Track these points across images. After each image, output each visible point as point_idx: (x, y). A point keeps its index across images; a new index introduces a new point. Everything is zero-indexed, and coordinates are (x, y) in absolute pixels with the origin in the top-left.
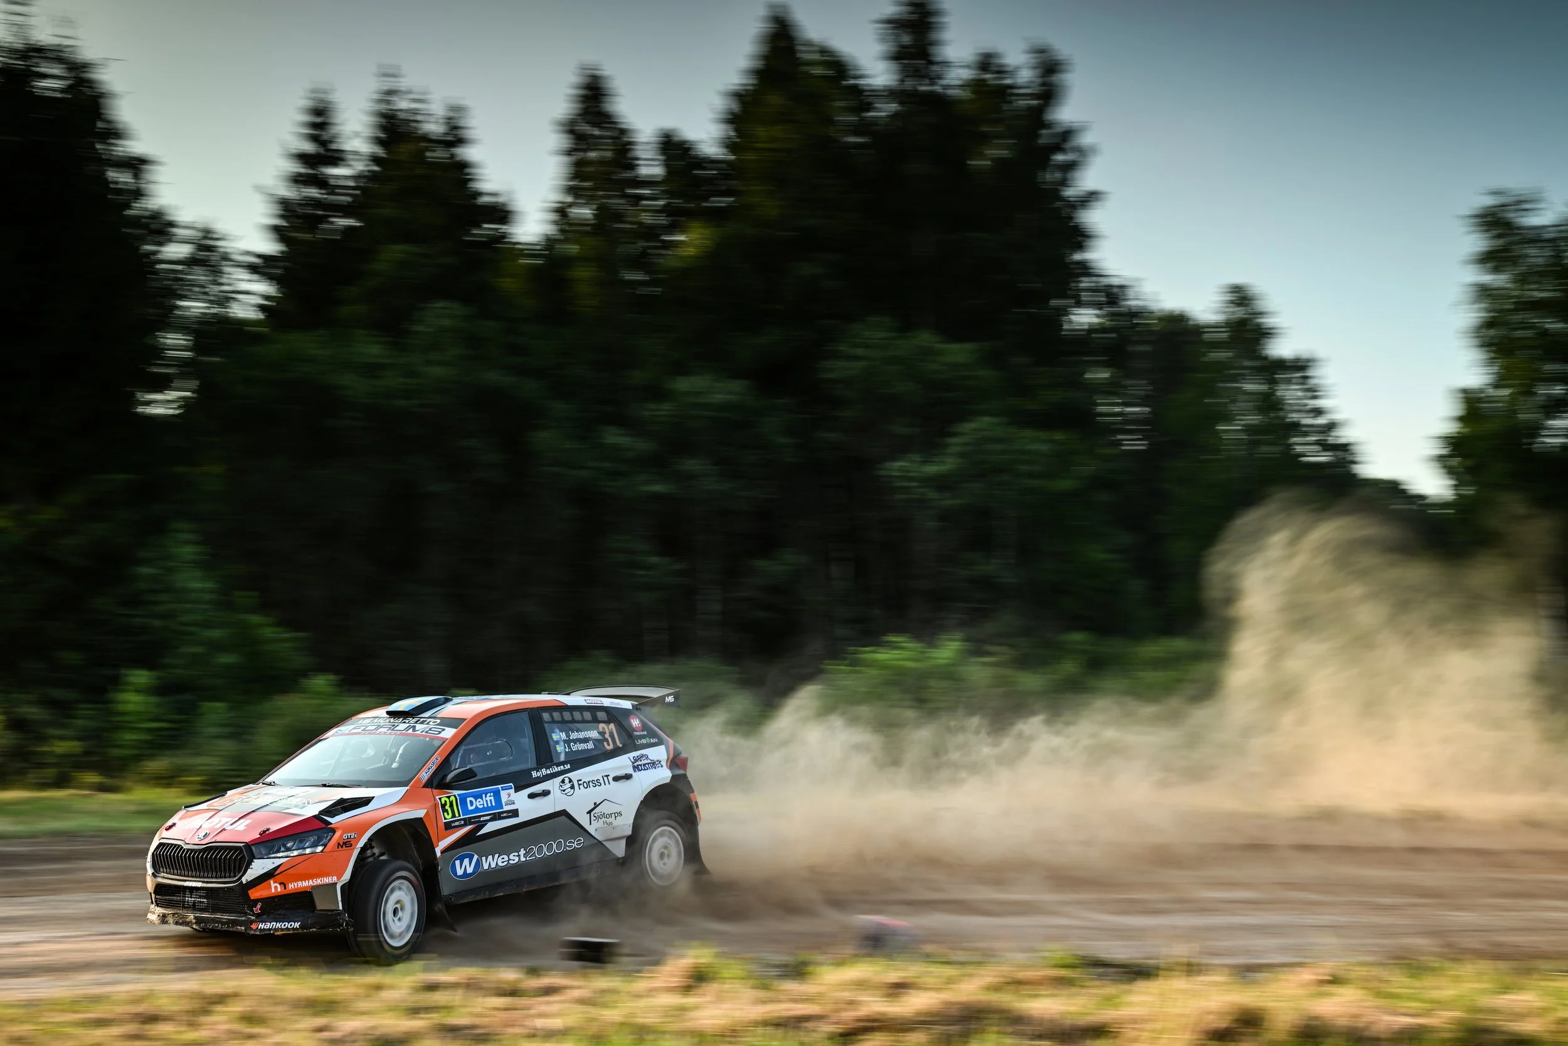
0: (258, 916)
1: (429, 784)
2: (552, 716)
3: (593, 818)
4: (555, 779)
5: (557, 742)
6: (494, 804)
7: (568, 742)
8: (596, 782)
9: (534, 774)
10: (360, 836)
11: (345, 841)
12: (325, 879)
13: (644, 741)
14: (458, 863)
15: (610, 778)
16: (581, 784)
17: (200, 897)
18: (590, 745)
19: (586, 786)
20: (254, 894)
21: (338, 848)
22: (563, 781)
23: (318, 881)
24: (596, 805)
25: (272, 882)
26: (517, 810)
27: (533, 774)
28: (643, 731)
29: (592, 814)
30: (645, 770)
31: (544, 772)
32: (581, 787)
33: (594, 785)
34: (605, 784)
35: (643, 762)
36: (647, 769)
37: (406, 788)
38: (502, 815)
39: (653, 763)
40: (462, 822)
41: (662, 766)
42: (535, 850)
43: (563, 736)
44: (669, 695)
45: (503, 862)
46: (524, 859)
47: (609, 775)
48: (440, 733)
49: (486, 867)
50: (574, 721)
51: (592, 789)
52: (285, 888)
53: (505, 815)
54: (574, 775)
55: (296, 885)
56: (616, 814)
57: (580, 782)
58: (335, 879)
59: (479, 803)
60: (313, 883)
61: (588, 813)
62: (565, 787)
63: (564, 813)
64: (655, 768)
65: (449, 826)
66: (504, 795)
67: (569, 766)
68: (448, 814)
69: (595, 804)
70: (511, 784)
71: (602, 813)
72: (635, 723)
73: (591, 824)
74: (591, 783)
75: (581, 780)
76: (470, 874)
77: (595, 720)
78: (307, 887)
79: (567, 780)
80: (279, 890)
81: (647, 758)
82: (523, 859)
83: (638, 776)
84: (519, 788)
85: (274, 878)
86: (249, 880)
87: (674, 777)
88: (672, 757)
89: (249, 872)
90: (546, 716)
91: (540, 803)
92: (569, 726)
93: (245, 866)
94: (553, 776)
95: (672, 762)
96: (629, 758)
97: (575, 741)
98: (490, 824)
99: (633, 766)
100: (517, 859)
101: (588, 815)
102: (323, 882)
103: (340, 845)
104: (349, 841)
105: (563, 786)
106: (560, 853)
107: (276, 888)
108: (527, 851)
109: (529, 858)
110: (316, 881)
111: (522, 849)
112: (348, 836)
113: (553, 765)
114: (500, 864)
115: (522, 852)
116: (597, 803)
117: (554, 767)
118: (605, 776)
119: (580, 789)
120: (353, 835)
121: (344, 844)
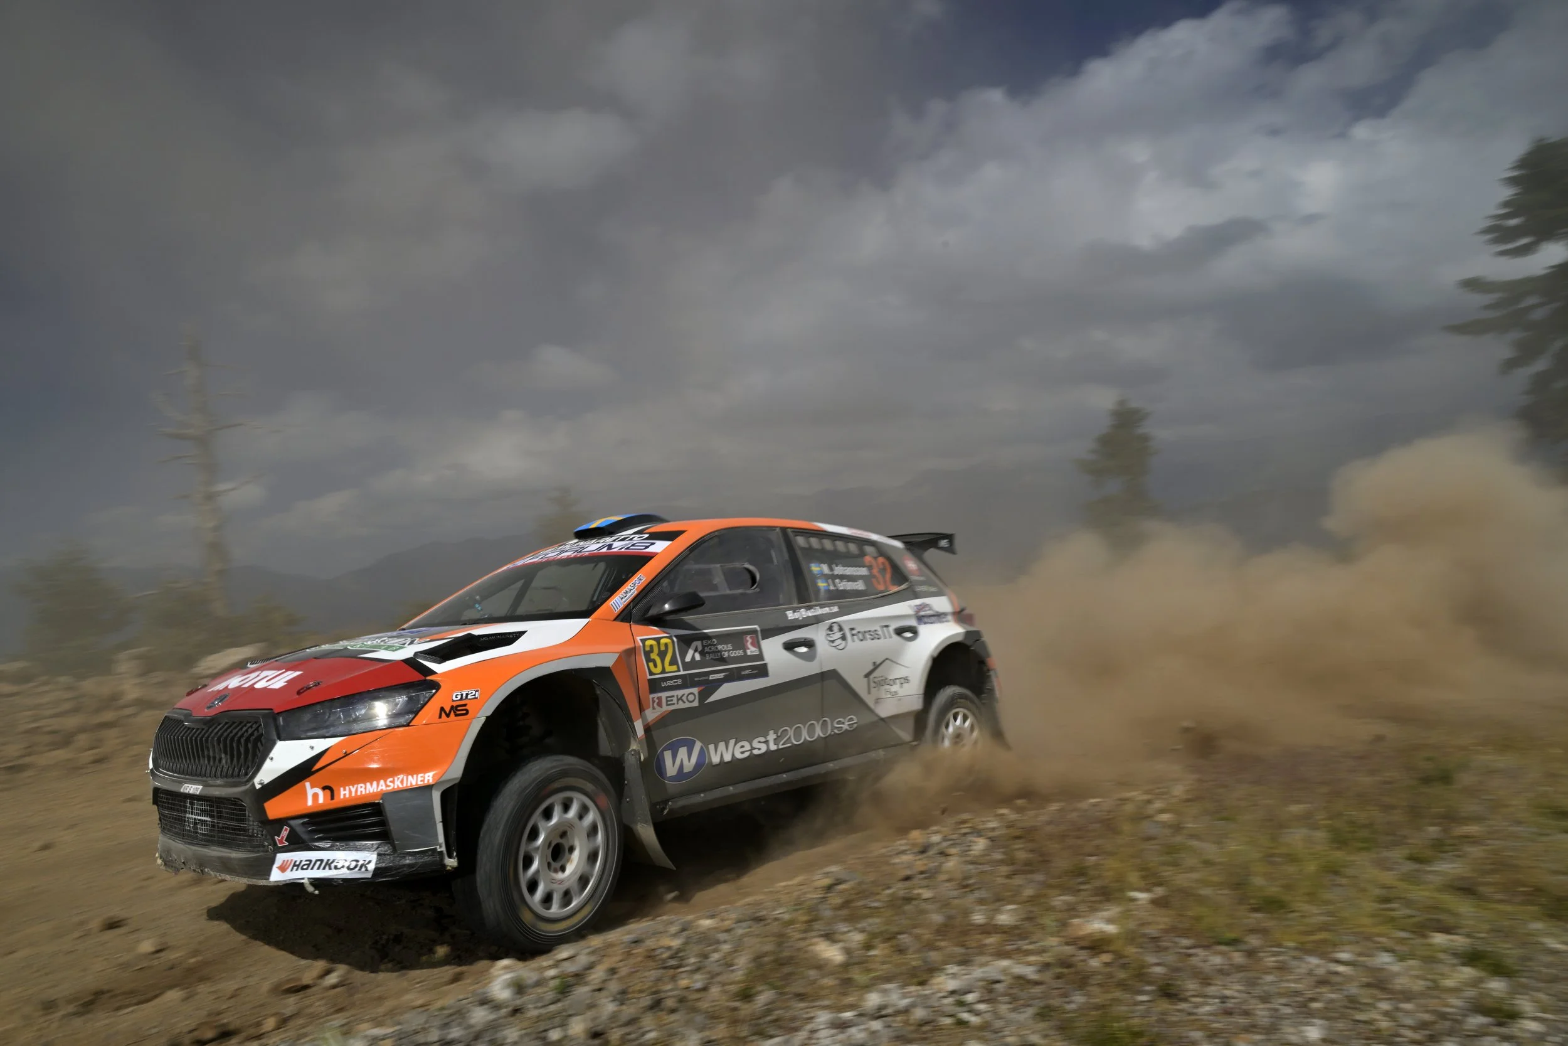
1: (625, 616)
2: (808, 542)
3: (872, 685)
4: (819, 625)
5: (817, 577)
7: (832, 578)
8: (873, 634)
9: (791, 615)
10: (485, 698)
11: (455, 704)
12: (410, 777)
13: (924, 588)
14: (668, 754)
15: (891, 630)
16: (855, 635)
17: (203, 812)
18: (860, 586)
19: (861, 638)
20: (275, 808)
21: (440, 717)
22: (830, 628)
23: (398, 783)
24: (876, 666)
25: (308, 784)
26: (765, 665)
27: (789, 615)
28: (921, 576)
29: (872, 677)
30: (931, 623)
31: (803, 614)
32: (855, 637)
33: (872, 637)
34: (885, 638)
35: (927, 613)
37: (585, 621)
38: (743, 673)
39: (938, 616)
40: (680, 682)
41: (950, 620)
42: (791, 732)
43: (825, 568)
45: (742, 753)
47: (888, 626)
48: (646, 547)
50: (837, 552)
51: (869, 643)
52: (332, 798)
53: (747, 672)
55: (353, 790)
56: (902, 680)
57: (854, 632)
58: (429, 778)
59: (708, 652)
60: (387, 786)
61: (865, 676)
62: (834, 637)
63: (835, 674)
64: (942, 623)
65: (655, 686)
66: (747, 642)
67: (836, 609)
69: (874, 663)
70: (757, 626)
71: (884, 678)
72: (910, 565)
73: (869, 692)
74: (868, 636)
75: (854, 629)
76: (690, 774)
77: (862, 555)
78: (374, 795)
79: (836, 628)
80: (321, 800)
81: (930, 609)
82: (773, 747)
83: (923, 629)
84: (768, 633)
85: (312, 777)
86: (266, 781)
87: (968, 634)
88: (958, 610)
89: (268, 764)
90: (801, 541)
91: (800, 655)
92: (832, 558)
93: (259, 753)
94: (817, 620)
95: (960, 616)
96: (910, 606)
97: (841, 577)
98: (725, 685)
99: (917, 617)
100: (764, 748)
101: (866, 679)
102: (407, 784)
103: (443, 714)
104: (465, 705)
105: (831, 635)
106: (827, 737)
107: (315, 796)
108: (779, 734)
109: (783, 745)
110: (393, 782)
111: (771, 732)
112: (462, 695)
113: (816, 606)
114: (739, 756)
115: (772, 736)
116: (878, 663)
117: (817, 608)
118: (885, 627)
119: (853, 641)
120: (472, 693)
121: (453, 709)
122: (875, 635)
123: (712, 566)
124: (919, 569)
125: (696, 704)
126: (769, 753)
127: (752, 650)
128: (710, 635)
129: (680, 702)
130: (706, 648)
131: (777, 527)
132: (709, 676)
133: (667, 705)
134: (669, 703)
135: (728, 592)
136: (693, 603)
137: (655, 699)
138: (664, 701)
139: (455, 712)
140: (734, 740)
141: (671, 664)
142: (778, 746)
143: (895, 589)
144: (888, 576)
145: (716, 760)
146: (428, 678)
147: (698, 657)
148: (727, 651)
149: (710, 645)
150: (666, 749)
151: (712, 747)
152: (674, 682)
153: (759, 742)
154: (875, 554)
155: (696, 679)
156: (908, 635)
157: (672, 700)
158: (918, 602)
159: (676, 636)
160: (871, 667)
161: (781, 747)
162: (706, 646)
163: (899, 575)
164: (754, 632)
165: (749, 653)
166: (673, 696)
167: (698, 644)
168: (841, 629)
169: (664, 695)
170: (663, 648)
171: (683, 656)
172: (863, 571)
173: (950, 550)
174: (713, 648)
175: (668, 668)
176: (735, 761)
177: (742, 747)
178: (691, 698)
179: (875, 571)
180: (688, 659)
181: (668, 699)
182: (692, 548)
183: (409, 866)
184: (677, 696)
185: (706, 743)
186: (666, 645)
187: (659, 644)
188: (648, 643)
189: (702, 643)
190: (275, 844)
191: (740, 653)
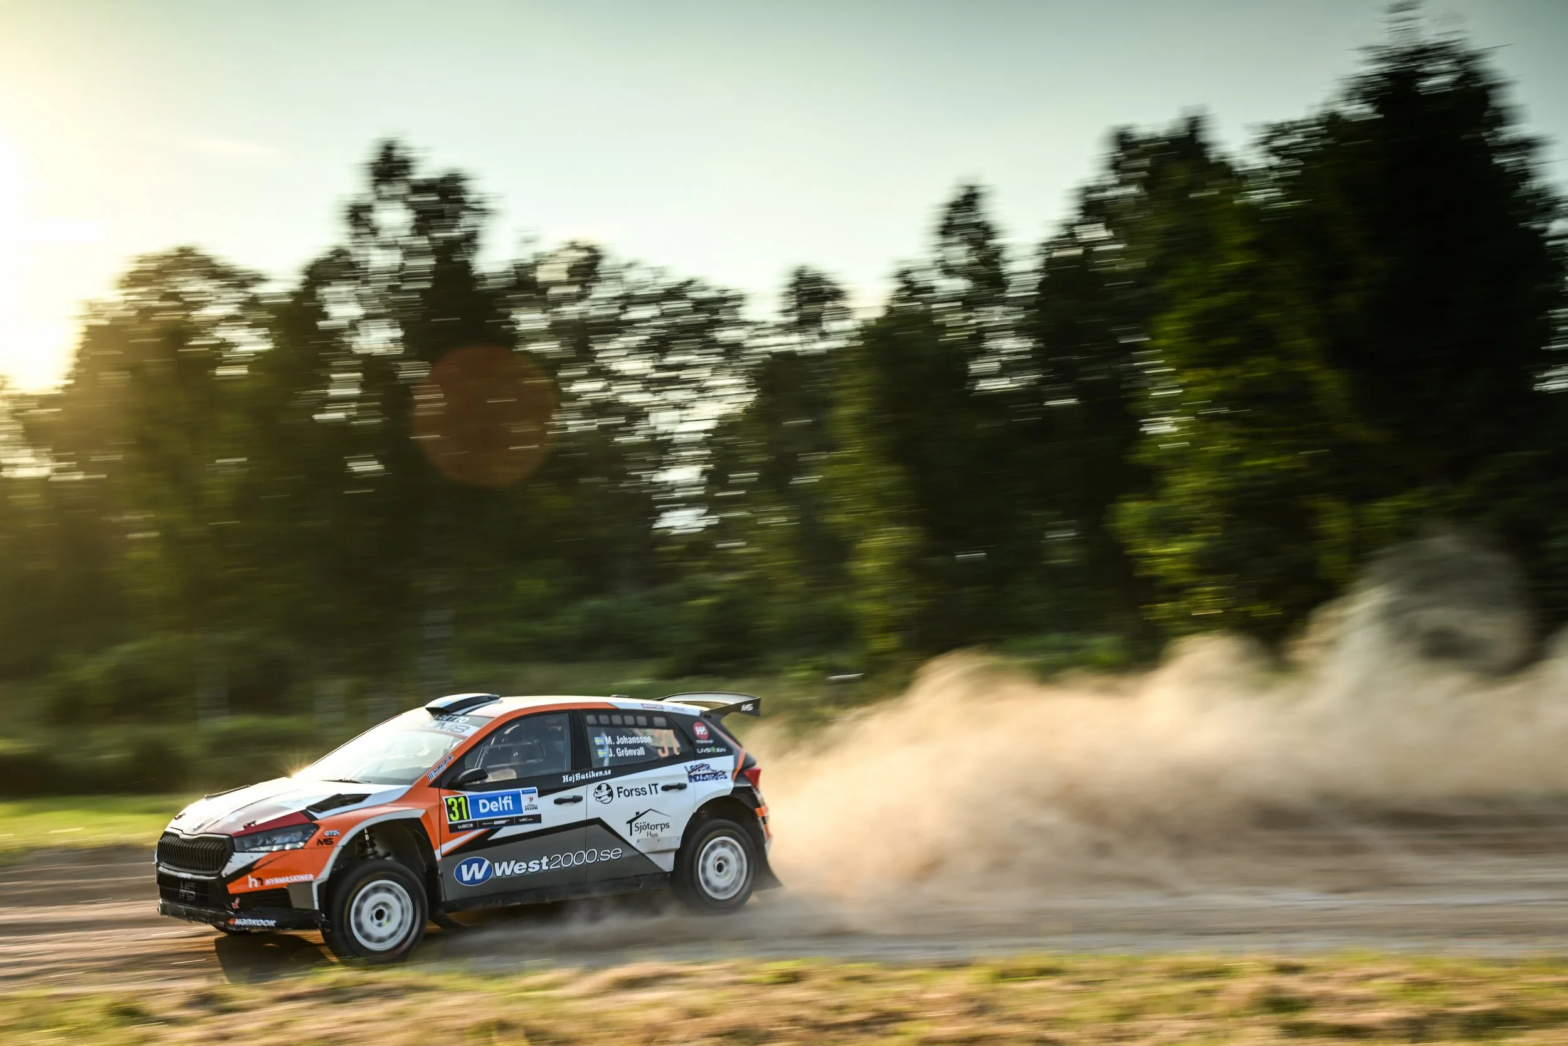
0: (236, 911)
1: (436, 784)
2: (597, 719)
3: (634, 828)
4: (589, 785)
5: (602, 747)
6: (511, 808)
7: (613, 747)
8: (640, 791)
9: (565, 779)
10: (343, 834)
11: (326, 838)
13: (708, 750)
14: (464, 868)
15: (659, 787)
16: (621, 792)
17: (191, 889)
18: (641, 752)
19: (627, 794)
20: (233, 888)
21: (318, 845)
22: (599, 788)
23: (294, 879)
24: (638, 815)
26: (540, 816)
28: (708, 739)
29: (633, 824)
30: (703, 780)
31: (578, 777)
32: (622, 795)
33: (638, 794)
34: (651, 793)
35: (702, 772)
36: (707, 780)
37: (410, 787)
38: (520, 820)
39: (716, 774)
40: (471, 825)
41: (726, 778)
42: (561, 858)
43: (609, 740)
44: (746, 703)
45: (520, 870)
46: (547, 868)
47: (657, 784)
49: (499, 873)
50: (624, 725)
51: (634, 797)
52: (262, 884)
53: (524, 820)
54: (614, 782)
55: (273, 881)
56: (663, 826)
57: (620, 790)
58: (310, 877)
59: (494, 806)
60: (289, 880)
61: (627, 823)
62: (600, 794)
63: (598, 821)
64: (717, 779)
65: (454, 829)
66: (525, 800)
67: (609, 772)
68: (455, 816)
69: (637, 813)
70: (536, 788)
71: (646, 824)
72: (700, 730)
73: (631, 834)
74: (633, 791)
75: (622, 788)
76: (479, 881)
77: (651, 725)
78: (283, 884)
79: (604, 787)
80: (256, 885)
81: (708, 768)
82: (545, 867)
83: (693, 786)
84: (544, 792)
85: (252, 873)
86: (228, 874)
87: (737, 789)
88: (741, 767)
89: (229, 865)
90: (590, 719)
91: (568, 809)
92: (618, 730)
93: (225, 858)
94: (589, 782)
95: (739, 773)
96: (685, 767)
97: (622, 747)
98: (505, 828)
99: (689, 776)
100: (537, 867)
101: (629, 824)
102: (299, 880)
103: (320, 843)
104: (331, 839)
105: (598, 793)
106: (592, 863)
107: (253, 883)
108: (551, 860)
109: (553, 866)
110: (292, 878)
111: (544, 858)
112: (329, 833)
114: (517, 871)
115: (545, 861)
116: (640, 813)
117: (592, 772)
118: (652, 785)
119: (619, 797)
120: (336, 832)
121: (325, 840)
122: (641, 792)
124: (710, 732)
126: (539, 872)
139: (326, 843)
140: (514, 862)
142: (549, 867)
146: (314, 822)
150: (463, 864)
151: (497, 865)
153: (534, 864)
155: (483, 824)
156: (678, 790)
160: (635, 816)
161: (552, 868)
168: (609, 788)
172: (648, 739)
176: (514, 874)
177: (521, 866)
190: (232, 907)
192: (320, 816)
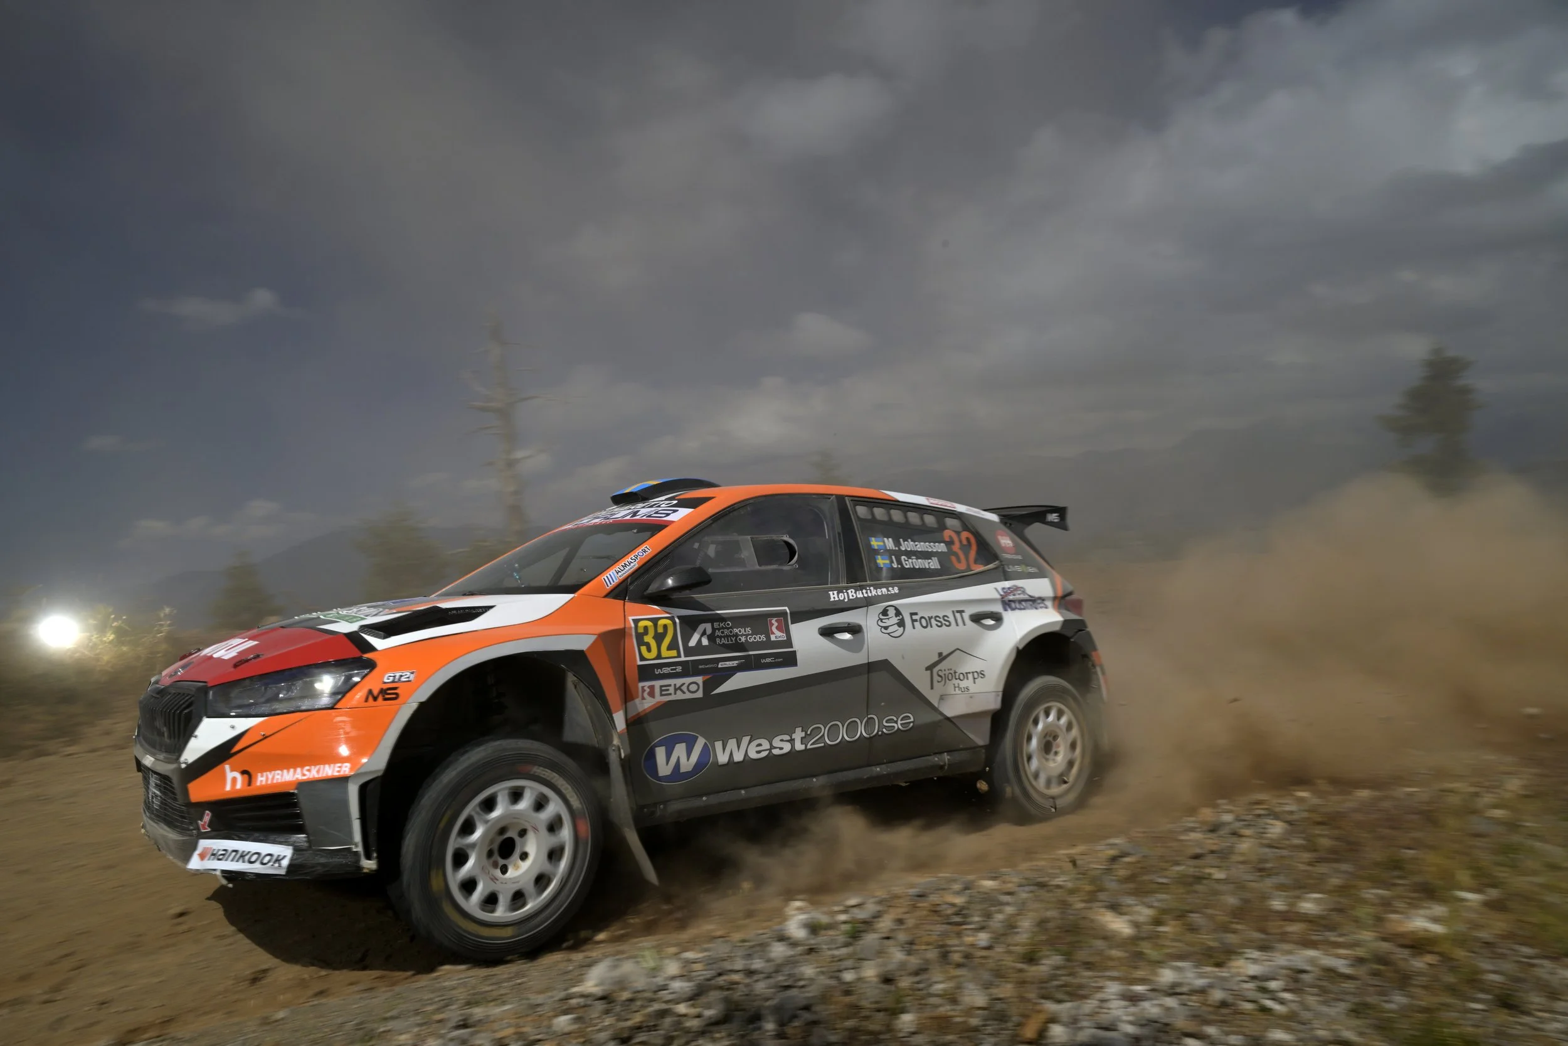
1: (620, 592)
2: (871, 513)
3: (936, 678)
4: (870, 608)
5: (878, 552)
7: (897, 554)
8: (941, 620)
9: (834, 596)
10: (421, 681)
11: (385, 687)
12: (327, 767)
13: (1018, 568)
14: (661, 751)
15: (966, 616)
16: (916, 621)
17: (156, 787)
18: (933, 564)
19: (924, 624)
20: (198, 790)
21: (366, 700)
22: (885, 612)
23: (315, 772)
24: (942, 658)
26: (794, 652)
27: (832, 596)
28: (1016, 554)
29: (935, 670)
30: (1020, 609)
31: (852, 594)
32: (917, 624)
33: (939, 624)
34: (957, 625)
35: (1017, 597)
36: (1024, 608)
37: (570, 596)
38: (763, 661)
39: (1033, 601)
40: (679, 669)
41: (1047, 606)
42: (824, 731)
43: (890, 543)
45: (758, 752)
46: (802, 747)
47: (963, 611)
48: (668, 515)
50: (908, 525)
51: (934, 631)
52: (250, 784)
53: (768, 660)
54: (905, 605)
55: (270, 776)
56: (976, 674)
57: (914, 617)
59: (720, 636)
62: (888, 623)
63: (885, 666)
64: (1036, 608)
65: (647, 672)
66: (773, 626)
67: (896, 590)
68: (649, 650)
69: (940, 654)
70: (786, 608)
71: (952, 671)
72: (1005, 542)
73: (932, 688)
74: (933, 622)
75: (916, 614)
76: (688, 774)
77: (941, 528)
78: (290, 784)
79: (892, 612)
80: (239, 786)
81: (1024, 592)
82: (799, 747)
83: (1009, 617)
84: (800, 616)
85: (232, 760)
86: (190, 761)
87: (1066, 623)
88: (1060, 594)
89: (193, 742)
90: (862, 511)
91: (842, 644)
92: (902, 531)
93: (185, 729)
94: (868, 602)
95: (1062, 601)
96: (996, 589)
97: (909, 554)
98: (739, 676)
99: (1003, 601)
100: (787, 748)
101: (929, 672)
102: (323, 773)
103: (371, 699)
104: (395, 688)
105: (884, 621)
106: (870, 738)
107: (234, 780)
108: (809, 733)
109: (811, 745)
110: (309, 770)
111: (798, 730)
112: (394, 676)
113: (870, 586)
114: (753, 755)
115: (798, 734)
116: (944, 654)
117: (872, 588)
118: (958, 612)
119: (914, 628)
120: (407, 675)
121: (383, 692)
122: (944, 622)
123: (740, 538)
124: (1016, 545)
125: (700, 694)
126: (792, 753)
127: (777, 635)
128: (724, 616)
129: (679, 692)
130: (717, 631)
131: (832, 495)
132: (718, 665)
133: (662, 695)
134: (663, 693)
135: (757, 567)
136: (699, 580)
137: (646, 688)
138: (657, 691)
139: (384, 696)
140: (749, 738)
141: (669, 648)
142: (806, 746)
143: (981, 568)
144: (973, 554)
145: (723, 759)
146: (366, 655)
147: (705, 642)
148: (744, 635)
149: (723, 628)
150: (660, 744)
151: (718, 745)
152: (672, 670)
153: (782, 740)
154: (960, 529)
155: (700, 667)
156: (990, 622)
157: (668, 690)
158: (1007, 584)
159: (679, 617)
160: (936, 658)
161: (809, 747)
162: (717, 629)
163: (986, 551)
164: (783, 614)
165: (773, 638)
166: (670, 685)
167: (708, 627)
168: (898, 613)
169: (657, 684)
170: (660, 630)
171: (686, 640)
172: (941, 548)
173: (1062, 525)
174: (726, 632)
175: (665, 653)
176: (747, 762)
177: (759, 745)
178: (693, 687)
179: (956, 547)
180: (693, 643)
181: (663, 688)
182: (717, 517)
183: (323, 865)
184: (675, 685)
185: (711, 739)
186: (665, 627)
187: (656, 625)
188: (642, 624)
189: (713, 626)
190: (198, 829)
191: (763, 638)
192: (379, 643)
